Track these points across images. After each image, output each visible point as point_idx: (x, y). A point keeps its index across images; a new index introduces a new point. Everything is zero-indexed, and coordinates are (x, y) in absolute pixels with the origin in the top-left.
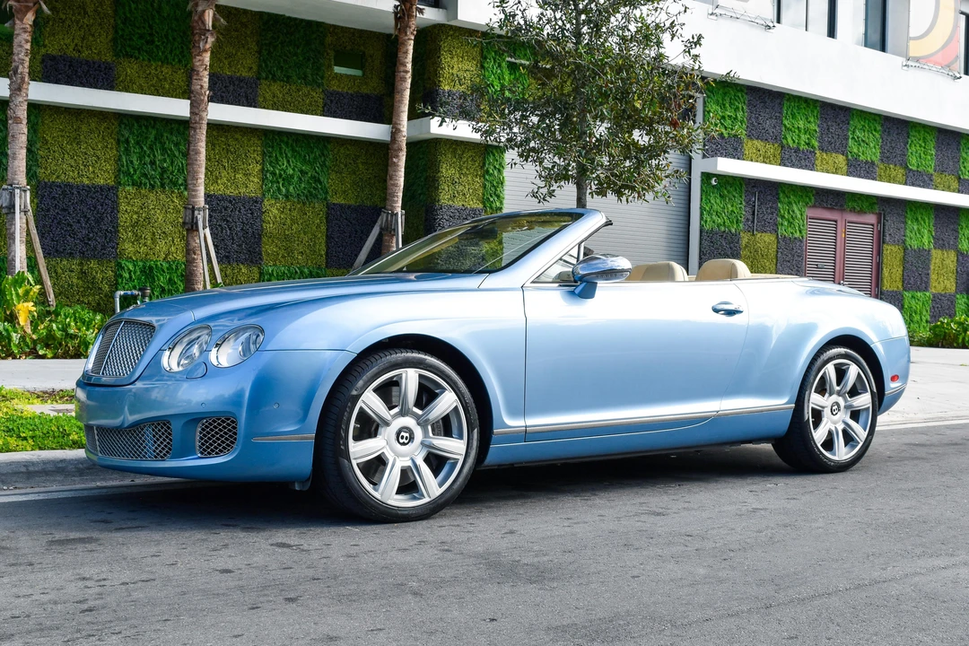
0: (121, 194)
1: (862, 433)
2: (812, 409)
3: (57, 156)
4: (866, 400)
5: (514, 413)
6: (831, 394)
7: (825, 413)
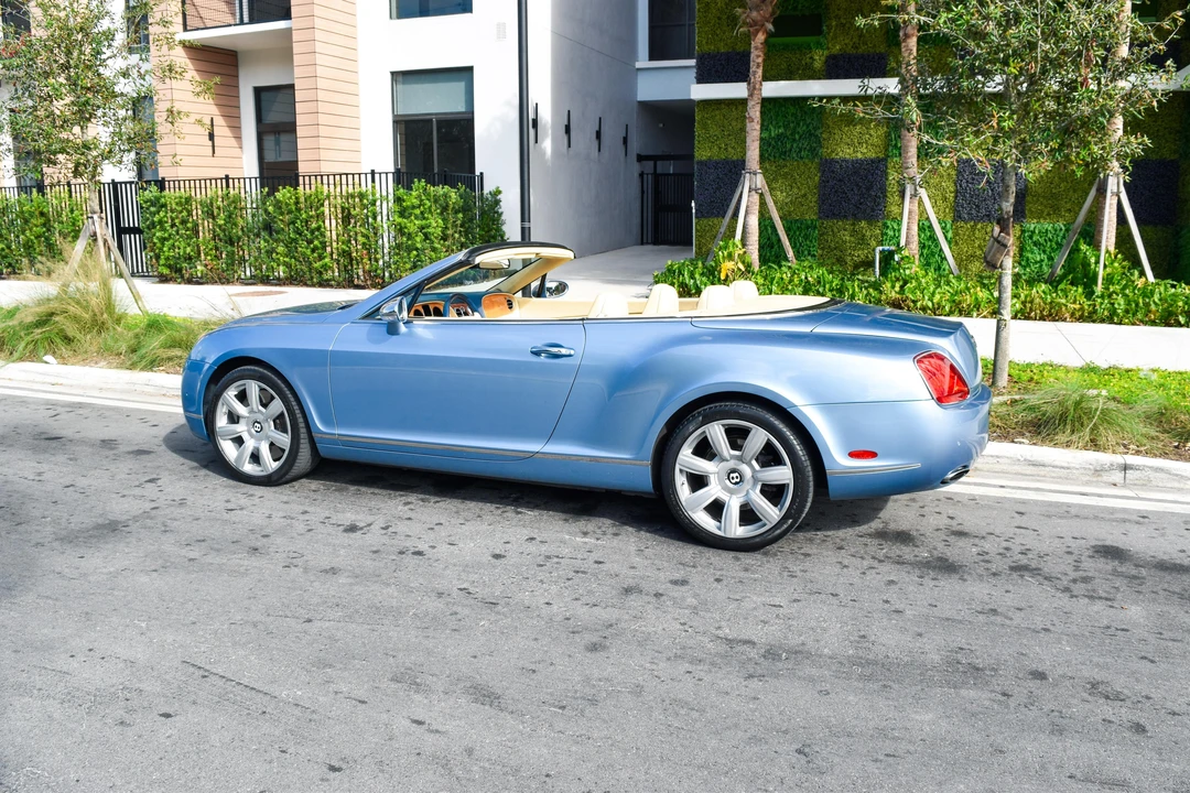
0: (890, 165)
1: (772, 513)
2: (681, 471)
3: (836, 137)
4: (783, 474)
5: (326, 421)
6: (723, 460)
7: (713, 480)
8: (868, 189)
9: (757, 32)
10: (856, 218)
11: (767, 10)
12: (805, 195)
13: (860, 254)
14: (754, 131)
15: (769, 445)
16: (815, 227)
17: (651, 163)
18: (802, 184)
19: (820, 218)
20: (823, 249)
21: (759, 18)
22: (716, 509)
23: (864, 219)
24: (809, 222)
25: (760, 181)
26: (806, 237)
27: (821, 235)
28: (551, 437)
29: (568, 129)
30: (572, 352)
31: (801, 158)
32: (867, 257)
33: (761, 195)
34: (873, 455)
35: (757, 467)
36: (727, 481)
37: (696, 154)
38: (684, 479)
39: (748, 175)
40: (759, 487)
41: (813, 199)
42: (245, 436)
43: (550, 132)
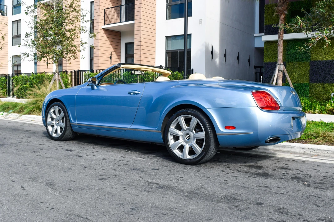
1: (199, 150)
2: (171, 134)
3: (316, 53)
4: (202, 135)
5: (74, 119)
6: (184, 130)
7: (181, 138)
8: (329, 71)
9: (281, 14)
10: (324, 83)
11: (285, 6)
12: (304, 74)
13: (326, 96)
14: (280, 49)
15: (198, 124)
16: (308, 86)
17: (260, 69)
18: (303, 70)
19: (310, 83)
20: (311, 94)
21: (282, 10)
22: (181, 148)
23: (327, 83)
24: (306, 84)
25: (283, 67)
26: (305, 90)
27: (311, 89)
28: (133, 123)
29: (225, 55)
30: (140, 93)
31: (303, 61)
32: (329, 97)
33: (284, 73)
34: (234, 128)
35: (195, 132)
36: (185, 138)
37: (264, 60)
38: (172, 137)
39: (278, 65)
40: (195, 140)
41: (307, 76)
42: (55, 125)
43: (218, 56)
